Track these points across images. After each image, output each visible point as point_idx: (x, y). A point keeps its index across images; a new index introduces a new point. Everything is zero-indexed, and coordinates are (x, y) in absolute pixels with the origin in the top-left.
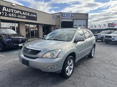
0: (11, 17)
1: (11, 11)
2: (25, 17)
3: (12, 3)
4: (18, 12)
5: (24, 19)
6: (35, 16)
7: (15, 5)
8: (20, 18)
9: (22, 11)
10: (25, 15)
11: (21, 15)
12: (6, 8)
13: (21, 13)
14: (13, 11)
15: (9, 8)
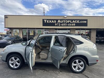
0: (63, 26)
1: (63, 21)
2: (74, 24)
3: (64, 16)
4: (69, 21)
5: (73, 26)
6: (85, 22)
7: (66, 17)
8: (70, 26)
9: (72, 20)
10: (75, 23)
11: (71, 23)
12: (60, 20)
13: (71, 22)
14: (65, 21)
15: (62, 20)
